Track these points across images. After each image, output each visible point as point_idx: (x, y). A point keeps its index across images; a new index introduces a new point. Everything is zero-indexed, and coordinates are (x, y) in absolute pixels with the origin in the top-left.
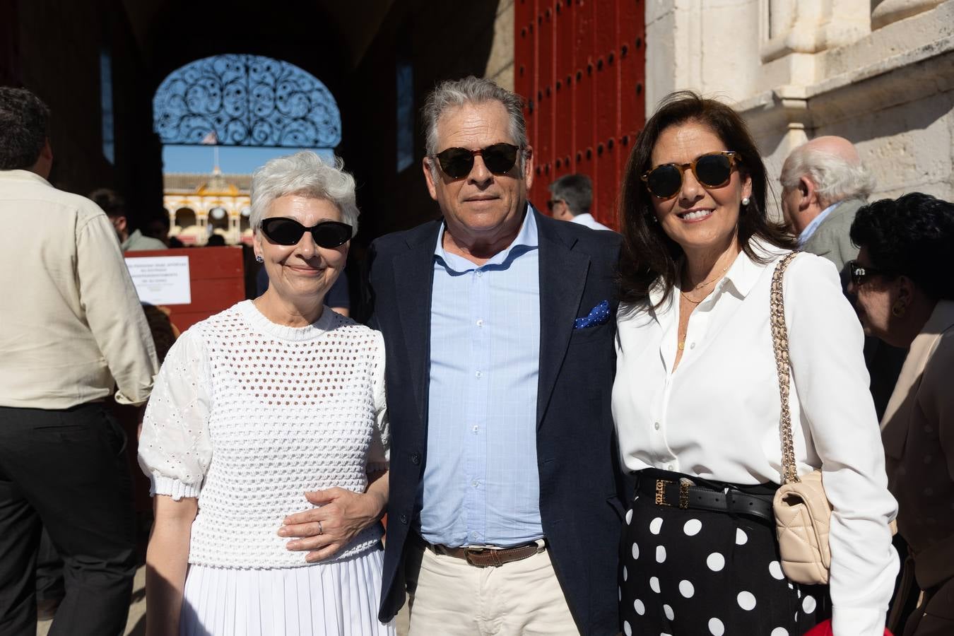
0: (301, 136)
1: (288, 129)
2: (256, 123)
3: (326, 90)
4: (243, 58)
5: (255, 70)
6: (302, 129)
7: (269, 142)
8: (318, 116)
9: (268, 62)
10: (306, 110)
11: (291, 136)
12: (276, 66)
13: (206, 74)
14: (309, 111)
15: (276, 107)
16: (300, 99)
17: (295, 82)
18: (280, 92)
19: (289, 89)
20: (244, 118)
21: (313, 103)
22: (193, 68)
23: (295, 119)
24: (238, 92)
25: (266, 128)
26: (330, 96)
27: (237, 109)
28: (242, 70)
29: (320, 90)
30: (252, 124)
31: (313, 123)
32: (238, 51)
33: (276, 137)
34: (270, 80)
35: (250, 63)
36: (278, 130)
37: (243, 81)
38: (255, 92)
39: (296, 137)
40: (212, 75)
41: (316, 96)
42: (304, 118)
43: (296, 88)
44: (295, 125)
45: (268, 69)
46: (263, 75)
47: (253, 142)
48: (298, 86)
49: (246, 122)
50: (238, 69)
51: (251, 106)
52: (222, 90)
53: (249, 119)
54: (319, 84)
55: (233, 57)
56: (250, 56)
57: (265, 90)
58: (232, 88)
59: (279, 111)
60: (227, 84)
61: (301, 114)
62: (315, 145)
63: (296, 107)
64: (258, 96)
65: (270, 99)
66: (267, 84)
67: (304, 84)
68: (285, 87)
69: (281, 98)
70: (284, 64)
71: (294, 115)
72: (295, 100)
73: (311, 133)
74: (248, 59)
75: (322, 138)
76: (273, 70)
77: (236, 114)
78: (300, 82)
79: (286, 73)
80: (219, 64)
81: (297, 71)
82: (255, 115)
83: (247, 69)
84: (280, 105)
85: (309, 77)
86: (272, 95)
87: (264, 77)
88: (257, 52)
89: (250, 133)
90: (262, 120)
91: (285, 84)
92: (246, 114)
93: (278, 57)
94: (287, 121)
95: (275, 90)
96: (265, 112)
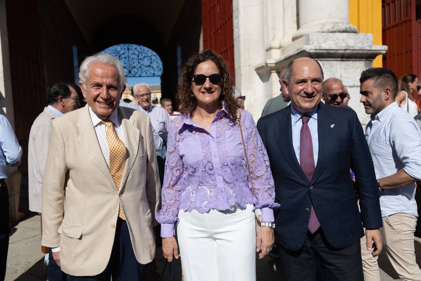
0: (148, 72)
1: (144, 70)
2: (132, 68)
3: (157, 55)
4: (127, 45)
5: (131, 49)
6: (149, 70)
7: (137, 75)
8: (154, 65)
9: (135, 46)
10: (150, 63)
11: (145, 72)
12: (138, 47)
13: (114, 52)
14: (151, 63)
15: (139, 62)
16: (148, 59)
17: (145, 53)
18: (140, 57)
19: (144, 56)
20: (128, 67)
21: (152, 60)
22: (109, 50)
23: (146, 66)
24: (125, 58)
25: (136, 70)
26: (158, 57)
27: (125, 64)
28: (127, 50)
29: (155, 55)
30: (131, 68)
31: (153, 68)
32: (125, 43)
33: (139, 73)
34: (137, 53)
35: (129, 47)
36: (140, 70)
37: (127, 54)
38: (132, 57)
40: (116, 52)
41: (153, 57)
42: (149, 66)
43: (146, 55)
44: (146, 69)
45: (136, 49)
46: (134, 51)
47: (131, 75)
48: (147, 54)
49: (128, 68)
50: (125, 49)
51: (130, 62)
52: (119, 57)
53: (129, 67)
54: (154, 53)
55: (123, 45)
56: (129, 44)
57: (135, 56)
58: (123, 56)
59: (140, 64)
60: (121, 55)
61: (148, 64)
62: (154, 75)
63: (146, 62)
64: (133, 59)
65: (137, 60)
66: (136, 54)
67: (149, 53)
68: (142, 55)
69: (141, 59)
70: (142, 46)
71: (145, 65)
72: (146, 59)
73: (152, 71)
74: (128, 46)
75: (156, 73)
76: (137, 49)
77: (125, 65)
78: (148, 53)
79: (142, 50)
80: (118, 48)
81: (146, 49)
82: (132, 66)
83: (128, 49)
84: (140, 61)
85: (151, 51)
86: (137, 58)
87: (135, 52)
88: (131, 43)
89: (130, 72)
90: (134, 67)
91: (143, 54)
92: (128, 65)
93: (139, 44)
94: (143, 67)
95: (138, 56)
96: (135, 64)
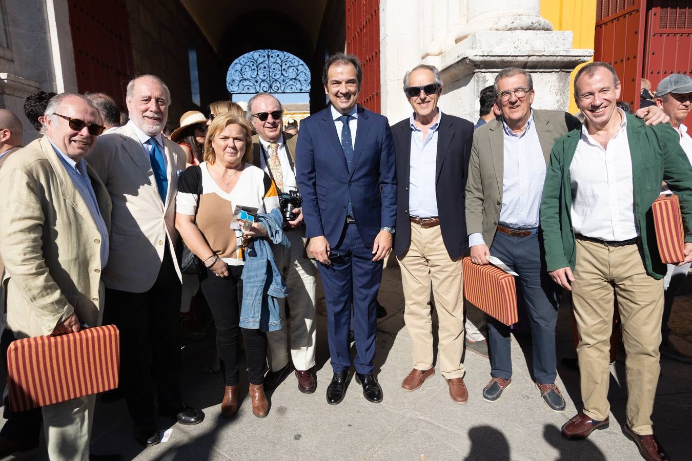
0: (294, 87)
1: (288, 84)
2: (273, 82)
3: (305, 65)
4: (266, 51)
5: (272, 57)
6: (294, 84)
7: (280, 91)
8: (302, 77)
9: (278, 52)
10: (296, 75)
11: (289, 87)
12: (281, 54)
13: (250, 60)
14: (298, 75)
15: (282, 74)
16: (293, 69)
17: (290, 61)
18: (283, 67)
19: (288, 65)
20: (268, 80)
21: (299, 71)
22: (243, 57)
23: (291, 80)
24: (265, 68)
25: (278, 84)
26: (307, 68)
27: (264, 76)
28: (266, 57)
29: (302, 65)
30: (271, 83)
31: (299, 81)
32: (264, 47)
33: (282, 89)
34: (279, 61)
35: (270, 53)
36: (284, 85)
37: (267, 62)
38: (272, 67)
39: (292, 88)
40: (253, 61)
41: (300, 68)
42: (295, 79)
43: (292, 65)
44: (291, 82)
45: (278, 55)
46: (276, 59)
47: (272, 91)
48: (292, 63)
49: (269, 82)
50: (264, 56)
51: (271, 74)
52: (257, 67)
53: (270, 81)
54: (302, 62)
55: (262, 51)
56: (270, 50)
57: (277, 66)
58: (262, 66)
59: (283, 76)
60: (259, 64)
61: (294, 77)
62: (301, 91)
63: (291, 73)
64: (274, 69)
65: (279, 70)
66: (278, 63)
67: (294, 62)
68: (286, 64)
69: (284, 69)
70: (285, 53)
71: (290, 78)
72: (291, 70)
73: (299, 86)
74: (268, 52)
75: (304, 88)
76: (280, 56)
77: (264, 78)
78: (293, 62)
79: (286, 58)
80: (256, 54)
81: (292, 56)
82: (273, 78)
83: (268, 56)
84: (284, 73)
85: (297, 59)
86: (280, 68)
88: (272, 48)
89: (271, 87)
90: (276, 80)
91: (286, 63)
92: (269, 78)
93: (282, 50)
94: (287, 81)
95: (281, 66)
96: (278, 76)
